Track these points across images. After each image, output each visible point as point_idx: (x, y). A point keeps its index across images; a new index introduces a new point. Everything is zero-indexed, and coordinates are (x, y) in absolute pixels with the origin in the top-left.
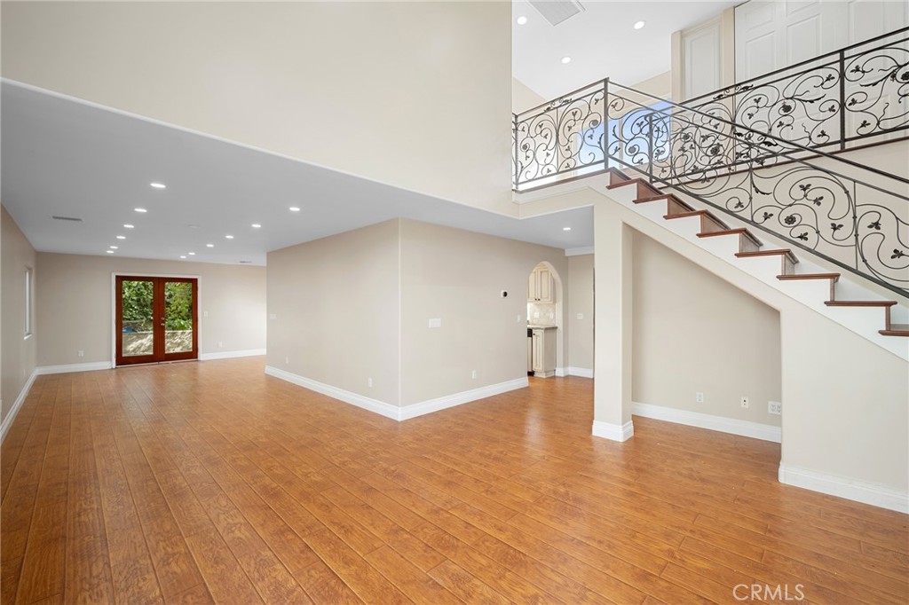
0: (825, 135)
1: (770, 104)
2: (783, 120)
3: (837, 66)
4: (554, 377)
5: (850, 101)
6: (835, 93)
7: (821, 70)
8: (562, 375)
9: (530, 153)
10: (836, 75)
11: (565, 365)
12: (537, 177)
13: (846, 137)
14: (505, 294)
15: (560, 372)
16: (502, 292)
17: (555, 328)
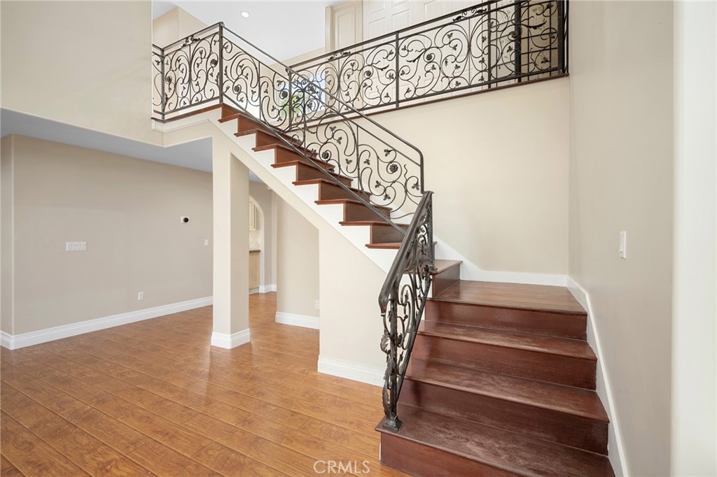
0: (388, 96)
1: (359, 69)
2: (367, 82)
3: (394, 44)
4: (258, 294)
5: (401, 72)
6: (393, 65)
7: (386, 46)
8: (264, 292)
9: (172, 86)
10: (394, 51)
11: (267, 282)
12: (177, 108)
13: (400, 99)
14: (186, 220)
15: (262, 290)
16: (182, 218)
17: (259, 251)
